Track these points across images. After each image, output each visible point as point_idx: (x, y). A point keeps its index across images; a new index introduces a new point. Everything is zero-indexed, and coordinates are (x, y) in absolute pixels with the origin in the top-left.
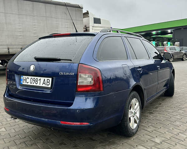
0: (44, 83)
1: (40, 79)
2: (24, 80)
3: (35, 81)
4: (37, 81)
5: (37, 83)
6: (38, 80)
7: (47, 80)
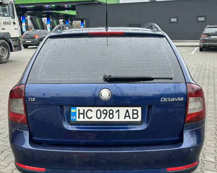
0: (127, 115)
1: (118, 111)
2: (79, 114)
4: (112, 114)
5: (111, 116)
6: (114, 112)
7: (133, 110)
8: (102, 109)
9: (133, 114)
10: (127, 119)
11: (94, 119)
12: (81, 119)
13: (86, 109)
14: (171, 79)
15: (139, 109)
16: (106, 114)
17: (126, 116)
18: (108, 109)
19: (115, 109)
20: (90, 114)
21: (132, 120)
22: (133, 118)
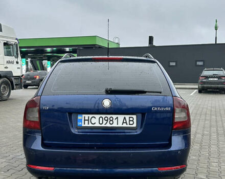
0: (125, 121)
1: (117, 118)
2: (85, 120)
3: (109, 120)
4: (112, 120)
5: (111, 122)
6: (114, 119)
7: (130, 118)
8: (104, 116)
9: (130, 121)
10: (125, 125)
11: (97, 125)
12: (86, 125)
13: (91, 116)
14: (161, 93)
15: (134, 117)
16: (107, 120)
17: (123, 123)
18: (109, 116)
19: (114, 116)
20: (93, 121)
21: (128, 126)
22: (130, 124)
